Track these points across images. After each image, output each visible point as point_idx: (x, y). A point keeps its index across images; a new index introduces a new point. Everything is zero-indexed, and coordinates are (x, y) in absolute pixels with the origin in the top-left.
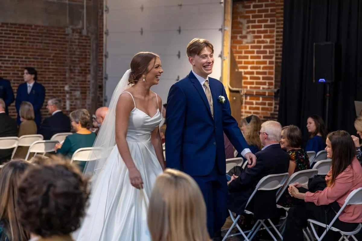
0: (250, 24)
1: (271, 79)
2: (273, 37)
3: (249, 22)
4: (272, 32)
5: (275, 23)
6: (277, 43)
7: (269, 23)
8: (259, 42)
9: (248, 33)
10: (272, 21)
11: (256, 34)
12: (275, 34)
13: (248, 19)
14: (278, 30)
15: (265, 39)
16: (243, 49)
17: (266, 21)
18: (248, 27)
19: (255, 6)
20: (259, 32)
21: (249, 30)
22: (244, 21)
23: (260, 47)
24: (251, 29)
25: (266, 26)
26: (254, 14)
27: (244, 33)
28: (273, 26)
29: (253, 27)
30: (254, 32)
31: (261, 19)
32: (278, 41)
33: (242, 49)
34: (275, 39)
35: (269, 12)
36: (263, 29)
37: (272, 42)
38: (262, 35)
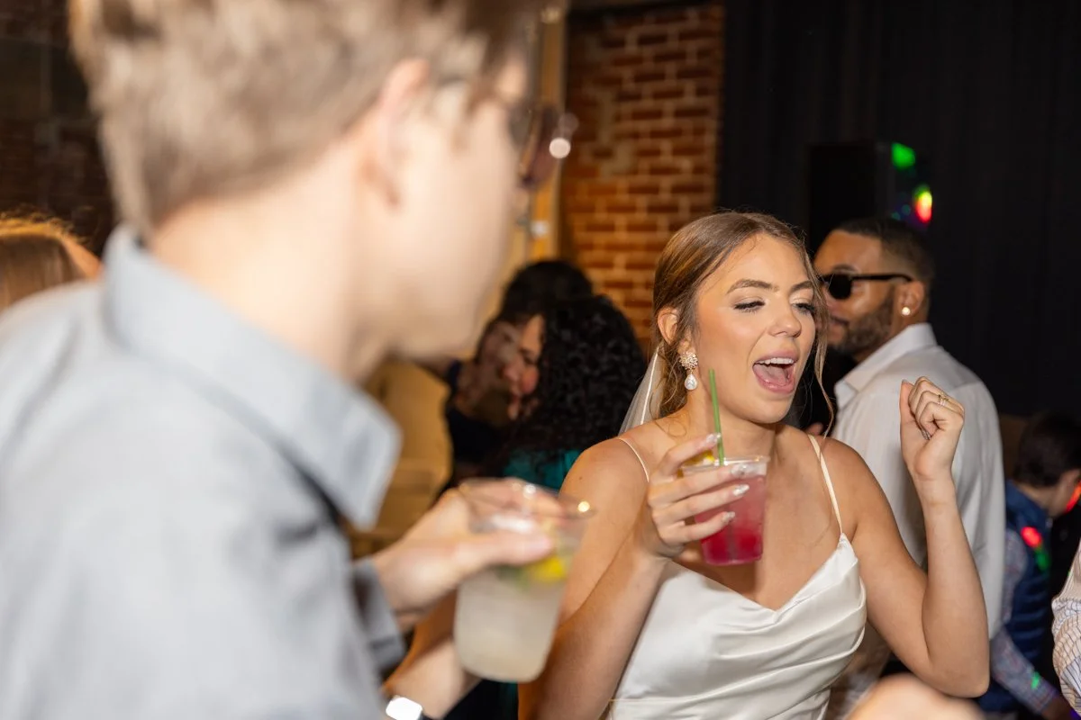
0: (627, 107)
2: (702, 150)
3: (623, 97)
4: (699, 132)
7: (689, 100)
8: (655, 171)
9: (619, 137)
10: (701, 92)
11: (645, 143)
12: (710, 139)
13: (618, 89)
15: (673, 161)
16: (601, 196)
17: (678, 94)
18: (618, 118)
19: (643, 41)
20: (656, 134)
21: (619, 128)
22: (605, 97)
23: (654, 190)
24: (628, 125)
25: (679, 113)
26: (637, 69)
27: (605, 138)
28: (702, 111)
29: (638, 116)
30: (636, 136)
31: (660, 86)
33: (596, 196)
34: (709, 158)
35: (692, 62)
36: (667, 123)
37: (698, 170)
38: (666, 145)
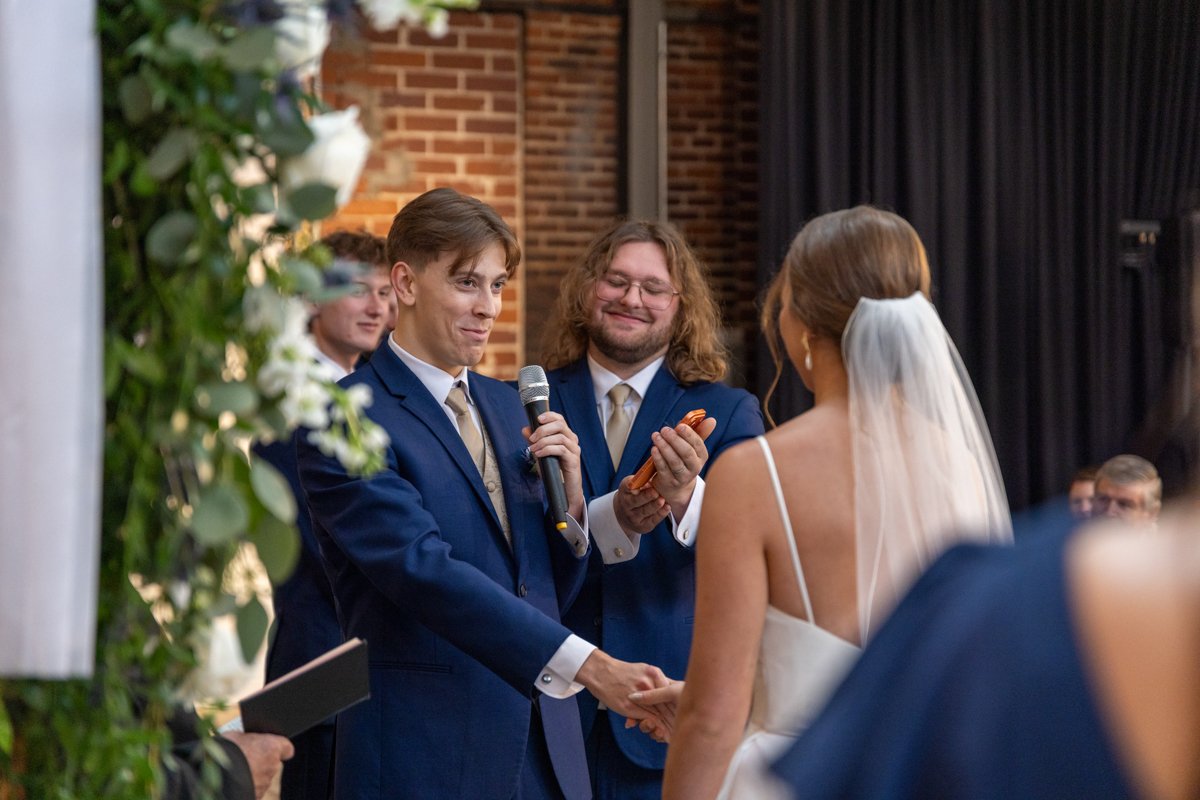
0: (400, 112)
1: (509, 338)
2: (509, 170)
3: (391, 100)
4: (504, 149)
5: (516, 117)
6: (528, 197)
7: (487, 113)
9: (389, 146)
10: (499, 106)
11: (429, 155)
12: (518, 157)
13: (389, 89)
14: (532, 144)
15: (472, 179)
16: (369, 213)
17: (475, 105)
18: (391, 124)
19: (420, 39)
21: (391, 136)
22: (369, 96)
24: (403, 133)
26: (414, 70)
28: (509, 127)
29: (414, 123)
30: (418, 146)
31: (448, 93)
32: (532, 189)
33: (362, 213)
34: (518, 179)
35: (488, 71)
36: (460, 135)
37: (503, 190)
38: (461, 160)
